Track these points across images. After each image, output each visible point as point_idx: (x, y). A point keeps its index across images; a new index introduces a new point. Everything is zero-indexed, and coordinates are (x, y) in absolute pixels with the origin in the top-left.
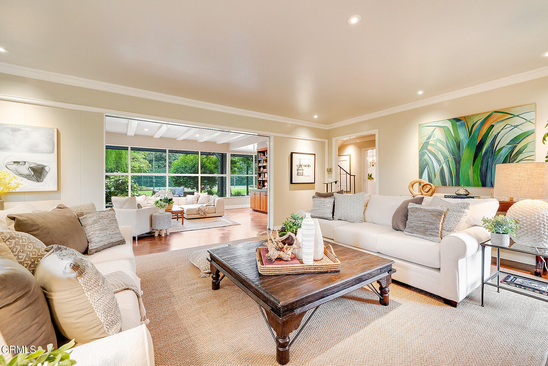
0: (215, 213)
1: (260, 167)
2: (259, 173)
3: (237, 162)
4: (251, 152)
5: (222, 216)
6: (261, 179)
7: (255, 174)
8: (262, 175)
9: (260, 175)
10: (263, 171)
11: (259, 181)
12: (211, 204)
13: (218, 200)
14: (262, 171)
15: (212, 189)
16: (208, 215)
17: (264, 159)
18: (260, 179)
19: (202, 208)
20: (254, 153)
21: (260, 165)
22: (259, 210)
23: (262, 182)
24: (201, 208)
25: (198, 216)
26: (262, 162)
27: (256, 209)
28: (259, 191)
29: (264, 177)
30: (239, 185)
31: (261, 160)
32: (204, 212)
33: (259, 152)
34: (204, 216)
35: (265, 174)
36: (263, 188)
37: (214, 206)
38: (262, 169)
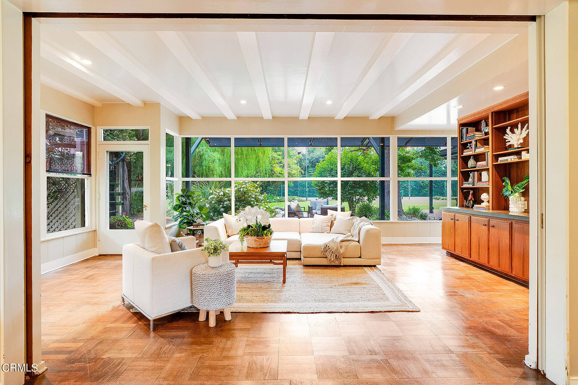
0: (360, 257)
1: (465, 159)
2: (462, 173)
3: (412, 158)
4: (443, 131)
5: (375, 266)
6: (471, 186)
7: (454, 173)
8: (473, 176)
9: (465, 176)
10: (475, 167)
11: (462, 189)
12: (353, 239)
13: (368, 231)
14: (472, 168)
15: (370, 202)
16: (345, 262)
17: (477, 138)
18: (466, 185)
19: (333, 246)
20: (450, 131)
21: (466, 153)
22: (466, 256)
23: (471, 192)
24: (331, 245)
25: (324, 262)
26: (473, 147)
27: (457, 252)
28: (467, 214)
29: (480, 179)
30: (416, 196)
31: (471, 143)
32: (336, 256)
33: (462, 125)
34: (337, 263)
35: (481, 174)
36: (475, 205)
37: (359, 242)
38: (471, 163)
